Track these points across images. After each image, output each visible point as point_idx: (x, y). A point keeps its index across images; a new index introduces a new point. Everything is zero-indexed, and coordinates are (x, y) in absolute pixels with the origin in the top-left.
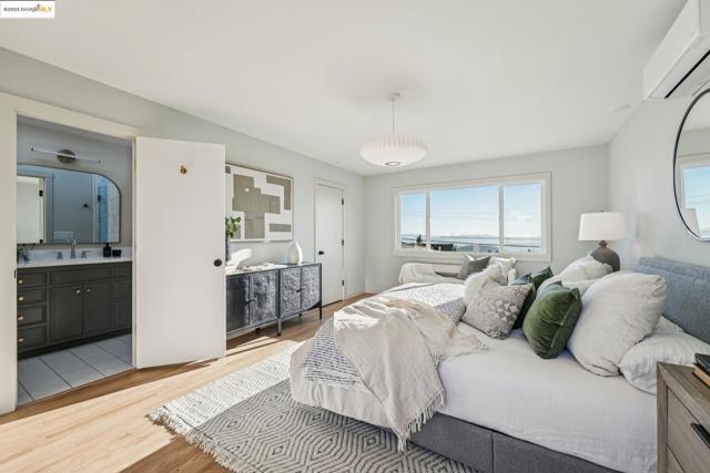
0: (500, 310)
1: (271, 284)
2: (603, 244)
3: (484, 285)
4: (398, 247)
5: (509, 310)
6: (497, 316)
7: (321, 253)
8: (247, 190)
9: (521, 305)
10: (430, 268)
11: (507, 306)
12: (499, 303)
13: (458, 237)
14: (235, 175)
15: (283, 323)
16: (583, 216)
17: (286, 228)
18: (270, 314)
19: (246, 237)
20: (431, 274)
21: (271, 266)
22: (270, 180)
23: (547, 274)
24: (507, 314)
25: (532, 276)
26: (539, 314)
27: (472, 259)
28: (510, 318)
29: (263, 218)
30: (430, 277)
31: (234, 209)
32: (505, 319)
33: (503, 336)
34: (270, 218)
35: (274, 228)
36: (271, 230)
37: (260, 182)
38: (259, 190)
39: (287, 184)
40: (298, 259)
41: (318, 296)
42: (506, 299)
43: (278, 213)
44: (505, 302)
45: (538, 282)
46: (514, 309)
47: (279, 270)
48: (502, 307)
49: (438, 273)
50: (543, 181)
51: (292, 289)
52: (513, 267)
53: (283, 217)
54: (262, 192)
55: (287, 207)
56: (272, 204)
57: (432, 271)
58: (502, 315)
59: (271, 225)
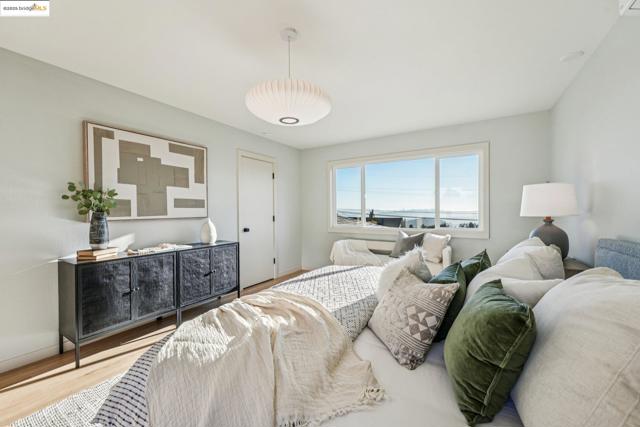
0: (412, 322)
1: (166, 269)
2: (549, 221)
3: (398, 279)
4: (334, 222)
5: (425, 323)
6: (407, 330)
7: (246, 230)
8: (140, 159)
9: (442, 314)
10: (364, 245)
11: (421, 316)
12: (412, 311)
13: (408, 212)
14: (120, 141)
15: (183, 312)
16: (525, 187)
17: (199, 204)
18: (165, 304)
19: (139, 215)
20: (364, 251)
21: (171, 248)
22: (173, 149)
23: (483, 263)
24: (422, 328)
25: (463, 264)
26: (465, 340)
27: (406, 236)
28: (425, 335)
29: (164, 193)
30: (361, 255)
31: (119, 182)
32: (418, 336)
33: (414, 363)
34: (173, 193)
35: (179, 203)
36: (176, 206)
37: (160, 151)
38: (159, 160)
39: (199, 155)
40: (210, 238)
41: (234, 278)
42: (420, 304)
43: (187, 186)
44: (420, 310)
45: (469, 275)
46: (432, 321)
47: (178, 252)
48: (415, 317)
49: (371, 250)
50: (482, 153)
51: (199, 273)
52: (449, 244)
53: (194, 191)
54: (163, 163)
55: (199, 179)
56: (179, 177)
57: (366, 248)
58: (415, 329)
59: (176, 200)
